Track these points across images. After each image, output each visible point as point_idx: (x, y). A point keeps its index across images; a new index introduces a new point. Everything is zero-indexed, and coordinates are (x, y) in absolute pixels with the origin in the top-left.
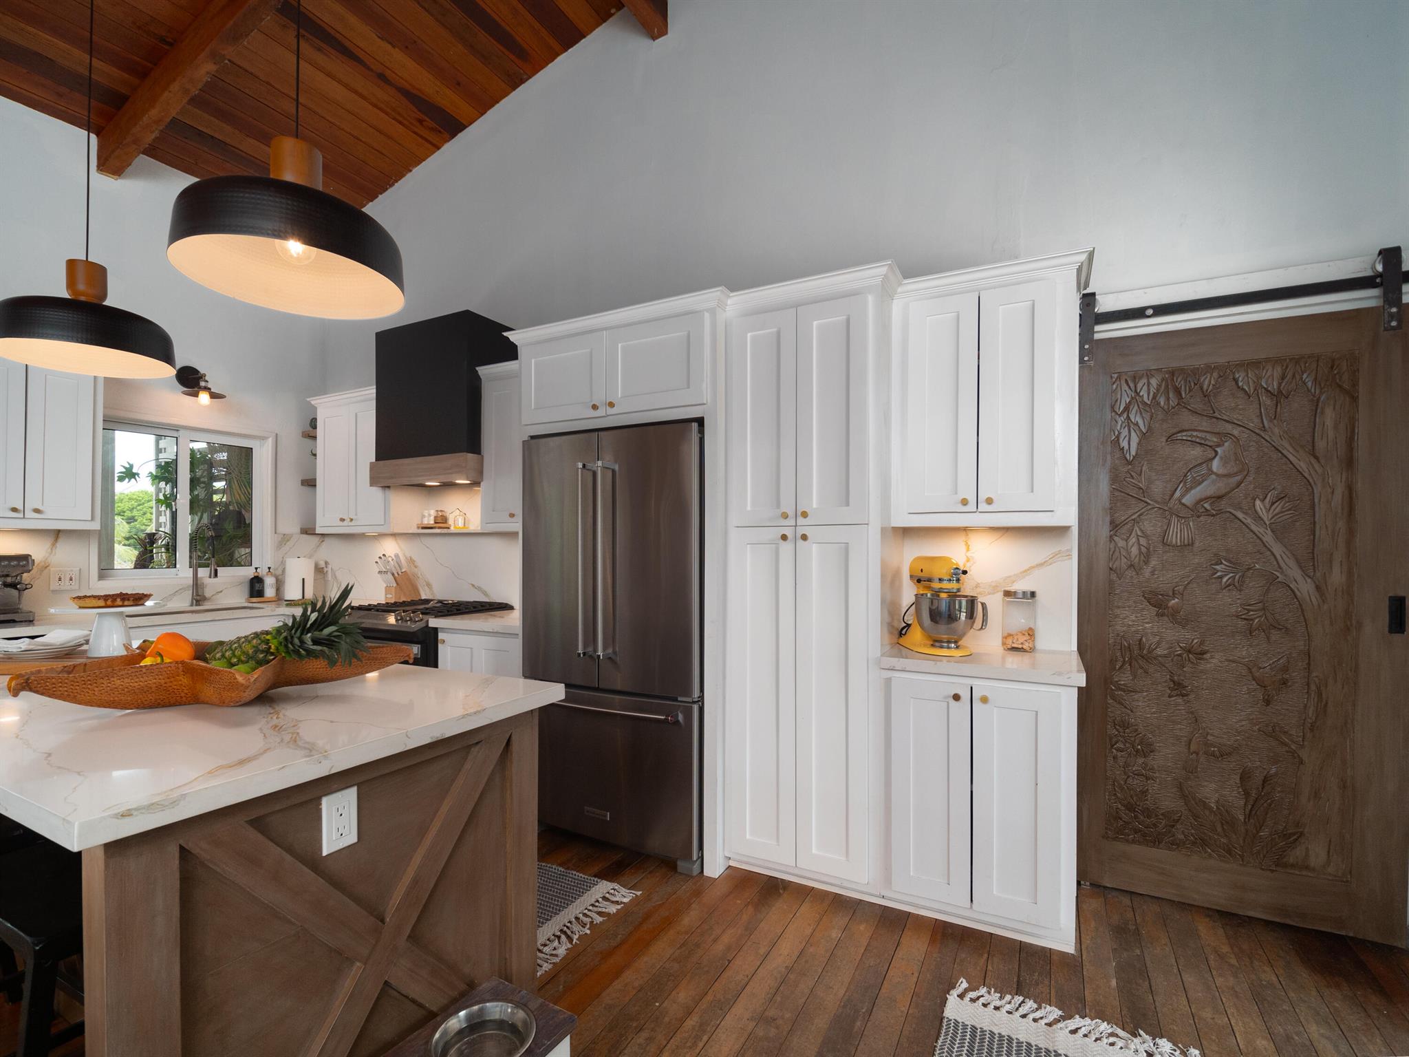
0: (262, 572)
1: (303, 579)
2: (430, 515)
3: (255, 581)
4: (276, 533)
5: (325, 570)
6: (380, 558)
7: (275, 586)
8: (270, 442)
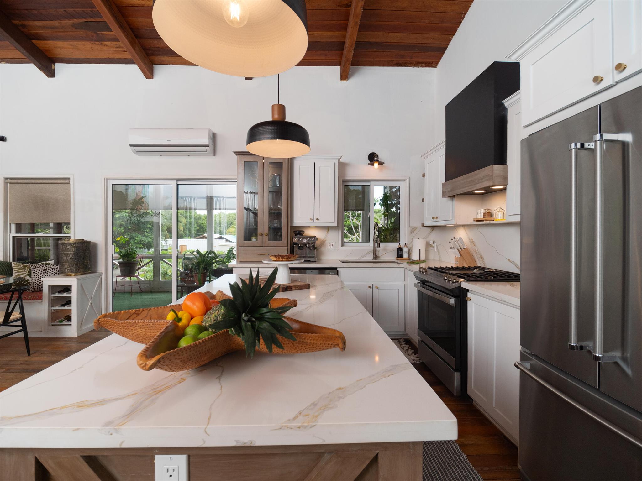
0: (402, 245)
1: (420, 250)
2: (481, 213)
3: (399, 249)
4: (409, 226)
5: (433, 245)
6: (452, 239)
7: (408, 253)
8: (407, 181)
